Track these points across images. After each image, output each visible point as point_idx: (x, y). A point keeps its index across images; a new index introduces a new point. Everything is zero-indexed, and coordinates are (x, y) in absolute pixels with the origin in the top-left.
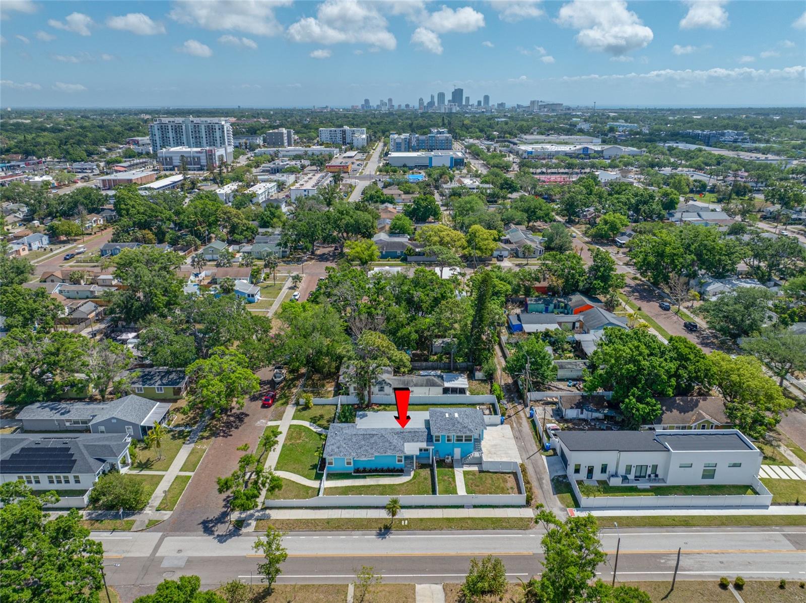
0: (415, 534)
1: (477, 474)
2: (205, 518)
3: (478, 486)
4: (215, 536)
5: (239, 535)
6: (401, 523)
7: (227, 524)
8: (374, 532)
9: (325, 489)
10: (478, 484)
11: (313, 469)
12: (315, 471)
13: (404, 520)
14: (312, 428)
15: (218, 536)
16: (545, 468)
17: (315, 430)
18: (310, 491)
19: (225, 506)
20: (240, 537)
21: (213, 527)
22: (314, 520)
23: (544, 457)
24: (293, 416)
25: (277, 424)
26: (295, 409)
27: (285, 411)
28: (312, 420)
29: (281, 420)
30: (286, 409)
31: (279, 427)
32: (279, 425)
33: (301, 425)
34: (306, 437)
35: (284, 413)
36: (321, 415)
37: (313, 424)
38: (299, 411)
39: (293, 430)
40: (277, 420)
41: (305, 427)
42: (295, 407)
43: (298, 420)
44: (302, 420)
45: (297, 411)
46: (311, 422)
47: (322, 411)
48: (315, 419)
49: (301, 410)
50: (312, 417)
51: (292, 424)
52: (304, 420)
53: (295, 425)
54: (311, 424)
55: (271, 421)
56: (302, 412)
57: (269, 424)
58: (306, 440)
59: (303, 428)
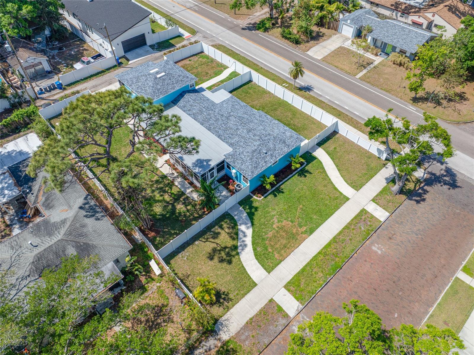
2: (452, 191)
3: (207, 73)
4: (445, 165)
6: (288, 86)
7: (429, 170)
8: (311, 94)
10: (204, 74)
11: (307, 171)
12: (307, 168)
13: (283, 86)
14: (248, 240)
15: (442, 163)
17: (249, 232)
18: (332, 149)
19: (426, 192)
21: (445, 176)
23: (130, 62)
24: (246, 294)
25: (285, 295)
26: (229, 313)
27: (247, 323)
28: (234, 256)
29: (271, 301)
30: (242, 328)
31: (289, 283)
32: (285, 287)
33: (257, 259)
34: (272, 225)
35: (251, 319)
36: (211, 258)
37: (240, 248)
38: (229, 300)
39: (277, 255)
40: (276, 308)
41: (255, 250)
42: (223, 318)
43: (249, 276)
44: (245, 269)
45: (230, 302)
46: (238, 254)
47: (199, 266)
48: (228, 254)
49: (224, 299)
50: (225, 265)
51: (267, 271)
52: (243, 266)
53: (263, 266)
54: (243, 250)
55: (286, 316)
56: (226, 293)
57: (296, 308)
58: (276, 221)
59: (259, 249)
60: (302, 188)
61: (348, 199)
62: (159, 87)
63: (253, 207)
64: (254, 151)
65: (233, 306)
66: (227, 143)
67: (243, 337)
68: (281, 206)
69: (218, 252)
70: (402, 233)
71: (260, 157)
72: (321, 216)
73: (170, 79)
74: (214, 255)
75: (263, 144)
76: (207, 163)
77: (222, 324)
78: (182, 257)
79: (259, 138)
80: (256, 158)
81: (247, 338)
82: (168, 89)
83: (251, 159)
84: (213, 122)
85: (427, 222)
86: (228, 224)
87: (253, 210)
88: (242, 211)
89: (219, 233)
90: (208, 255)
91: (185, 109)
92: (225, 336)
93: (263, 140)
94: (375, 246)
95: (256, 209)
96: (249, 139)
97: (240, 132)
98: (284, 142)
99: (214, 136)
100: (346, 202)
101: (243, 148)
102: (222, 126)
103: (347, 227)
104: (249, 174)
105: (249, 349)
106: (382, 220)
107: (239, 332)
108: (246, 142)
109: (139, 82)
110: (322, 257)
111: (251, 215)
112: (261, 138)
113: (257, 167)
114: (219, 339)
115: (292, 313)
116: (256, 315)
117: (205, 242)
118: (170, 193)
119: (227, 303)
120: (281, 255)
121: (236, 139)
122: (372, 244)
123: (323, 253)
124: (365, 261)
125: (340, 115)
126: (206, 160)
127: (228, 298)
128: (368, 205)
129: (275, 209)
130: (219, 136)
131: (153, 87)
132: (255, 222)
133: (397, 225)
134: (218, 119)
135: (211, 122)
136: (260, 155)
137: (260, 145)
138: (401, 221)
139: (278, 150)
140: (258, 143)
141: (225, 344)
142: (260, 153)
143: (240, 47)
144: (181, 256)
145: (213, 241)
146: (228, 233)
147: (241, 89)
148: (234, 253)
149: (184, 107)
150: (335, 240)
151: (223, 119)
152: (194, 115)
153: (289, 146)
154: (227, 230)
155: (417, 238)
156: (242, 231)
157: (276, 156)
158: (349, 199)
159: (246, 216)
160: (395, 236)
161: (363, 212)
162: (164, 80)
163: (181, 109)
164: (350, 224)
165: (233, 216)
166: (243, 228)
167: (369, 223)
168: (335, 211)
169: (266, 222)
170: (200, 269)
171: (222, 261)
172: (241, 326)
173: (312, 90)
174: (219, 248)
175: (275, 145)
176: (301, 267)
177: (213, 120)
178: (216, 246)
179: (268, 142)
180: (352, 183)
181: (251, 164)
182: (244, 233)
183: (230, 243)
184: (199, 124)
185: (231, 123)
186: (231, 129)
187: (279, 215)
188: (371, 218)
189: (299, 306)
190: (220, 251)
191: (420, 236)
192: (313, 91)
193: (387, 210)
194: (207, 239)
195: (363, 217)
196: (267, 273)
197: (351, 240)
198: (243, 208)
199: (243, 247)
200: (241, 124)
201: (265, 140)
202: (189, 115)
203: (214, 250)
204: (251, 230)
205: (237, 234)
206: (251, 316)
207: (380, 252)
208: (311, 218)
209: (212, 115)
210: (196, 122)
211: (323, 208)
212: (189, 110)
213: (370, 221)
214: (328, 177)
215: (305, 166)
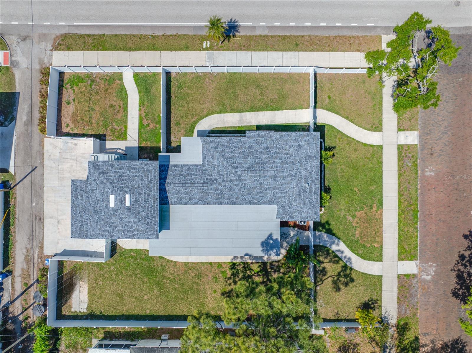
0: (195, 27)
1: (109, 133)
3: (111, 106)
5: (396, 30)
6: (211, 44)
8: (242, 33)
9: (308, 107)
10: (110, 111)
12: (327, 144)
13: (207, 49)
14: (348, 253)
16: (17, 145)
17: (342, 246)
18: (327, 101)
20: (394, 25)
22: (313, 50)
23: (12, 170)
24: (382, 288)
25: (403, 265)
26: (383, 308)
27: (398, 302)
28: (350, 274)
29: (399, 276)
30: (398, 308)
31: (398, 255)
32: (399, 260)
33: (365, 259)
34: (352, 225)
35: (398, 298)
36: (338, 289)
37: (348, 264)
38: (376, 301)
39: (375, 245)
40: (405, 277)
41: (358, 254)
42: (383, 313)
43: (372, 275)
44: (366, 274)
45: (378, 302)
46: (351, 269)
47: (337, 301)
48: (346, 276)
49: (373, 303)
50: (351, 285)
51: (380, 261)
52: (363, 273)
53: (374, 260)
54: (351, 263)
55: (414, 276)
56: (370, 299)
57: (416, 265)
58: (351, 218)
59: (360, 252)
60: (341, 169)
61: (381, 147)
62: (144, 214)
63: (324, 224)
64: (300, 195)
65: (381, 302)
66: (264, 203)
67: (403, 312)
68: (342, 202)
69: (338, 281)
70: (436, 142)
71: (307, 194)
72: (376, 183)
73: (140, 194)
74: (338, 285)
75: (299, 180)
76: (272, 239)
77: (385, 317)
78: (321, 306)
79: (290, 178)
80: (306, 198)
81: (406, 310)
82: (153, 206)
83: (304, 204)
84: (229, 194)
85: (446, 114)
86: (322, 256)
87: (327, 227)
88: (320, 235)
89: (324, 268)
90: (334, 290)
91: (184, 201)
92: (393, 321)
93: (295, 176)
94: (426, 171)
95: (327, 222)
96: (282, 185)
97: (267, 185)
98: (309, 156)
99: (244, 205)
100: (382, 151)
101: (285, 197)
102: (243, 191)
103: (400, 175)
104: (315, 217)
105: (412, 314)
106: (416, 142)
107: (398, 311)
108: (282, 190)
109: (116, 227)
110: (403, 216)
111: (329, 232)
112: (291, 176)
113: (313, 205)
114: (393, 326)
115: (415, 271)
116: (399, 293)
117: (322, 283)
118: (255, 273)
119: (376, 304)
120: (378, 242)
121: (269, 193)
122: (423, 171)
123: (401, 212)
124: (429, 190)
125: (297, 45)
126: (268, 238)
127: (375, 301)
128: (399, 138)
129: (341, 210)
130: (250, 203)
131: (140, 221)
132: (339, 234)
133: (429, 137)
134: (231, 188)
135: (227, 194)
136: (306, 192)
137: (298, 184)
138: (428, 130)
139: (312, 171)
140: (294, 184)
141: (397, 326)
142: (304, 191)
143: (88, 19)
144: (319, 307)
145: (326, 277)
146: (330, 262)
147: (173, 96)
148: (348, 272)
149: (181, 200)
150: (401, 194)
151: (237, 183)
152: (201, 201)
153: (315, 156)
154: (326, 260)
155: (448, 136)
156: (337, 251)
157: (316, 178)
158: (382, 145)
159: (327, 236)
160: (433, 149)
161: (400, 148)
162: (136, 201)
163: (180, 203)
164: (399, 170)
165: (318, 244)
166: (334, 248)
167: (410, 155)
168: (382, 169)
169: (346, 226)
170: (340, 302)
171: (346, 284)
172: (397, 307)
173: (237, 26)
174: (336, 278)
175: (306, 169)
176: (397, 237)
177: (227, 192)
178: (332, 279)
179: (300, 173)
180: (372, 127)
181: (308, 208)
182: (339, 251)
183: (338, 267)
184: (217, 205)
185: (248, 182)
186: (254, 188)
187: (348, 212)
188: (409, 149)
189: (415, 263)
190: (338, 279)
191: (450, 133)
192: (240, 26)
193: (414, 130)
194: (321, 280)
195: (403, 154)
196: (381, 262)
197: (409, 183)
198: (318, 231)
199: (349, 261)
200: (260, 176)
201: (296, 174)
202: (196, 203)
203: (334, 282)
204: (342, 244)
205: (336, 256)
206: (396, 297)
207: (433, 174)
208: (372, 192)
209: (220, 188)
210: (212, 205)
211: (371, 174)
212: (190, 199)
213: (410, 153)
214: (350, 138)
215: (324, 144)
